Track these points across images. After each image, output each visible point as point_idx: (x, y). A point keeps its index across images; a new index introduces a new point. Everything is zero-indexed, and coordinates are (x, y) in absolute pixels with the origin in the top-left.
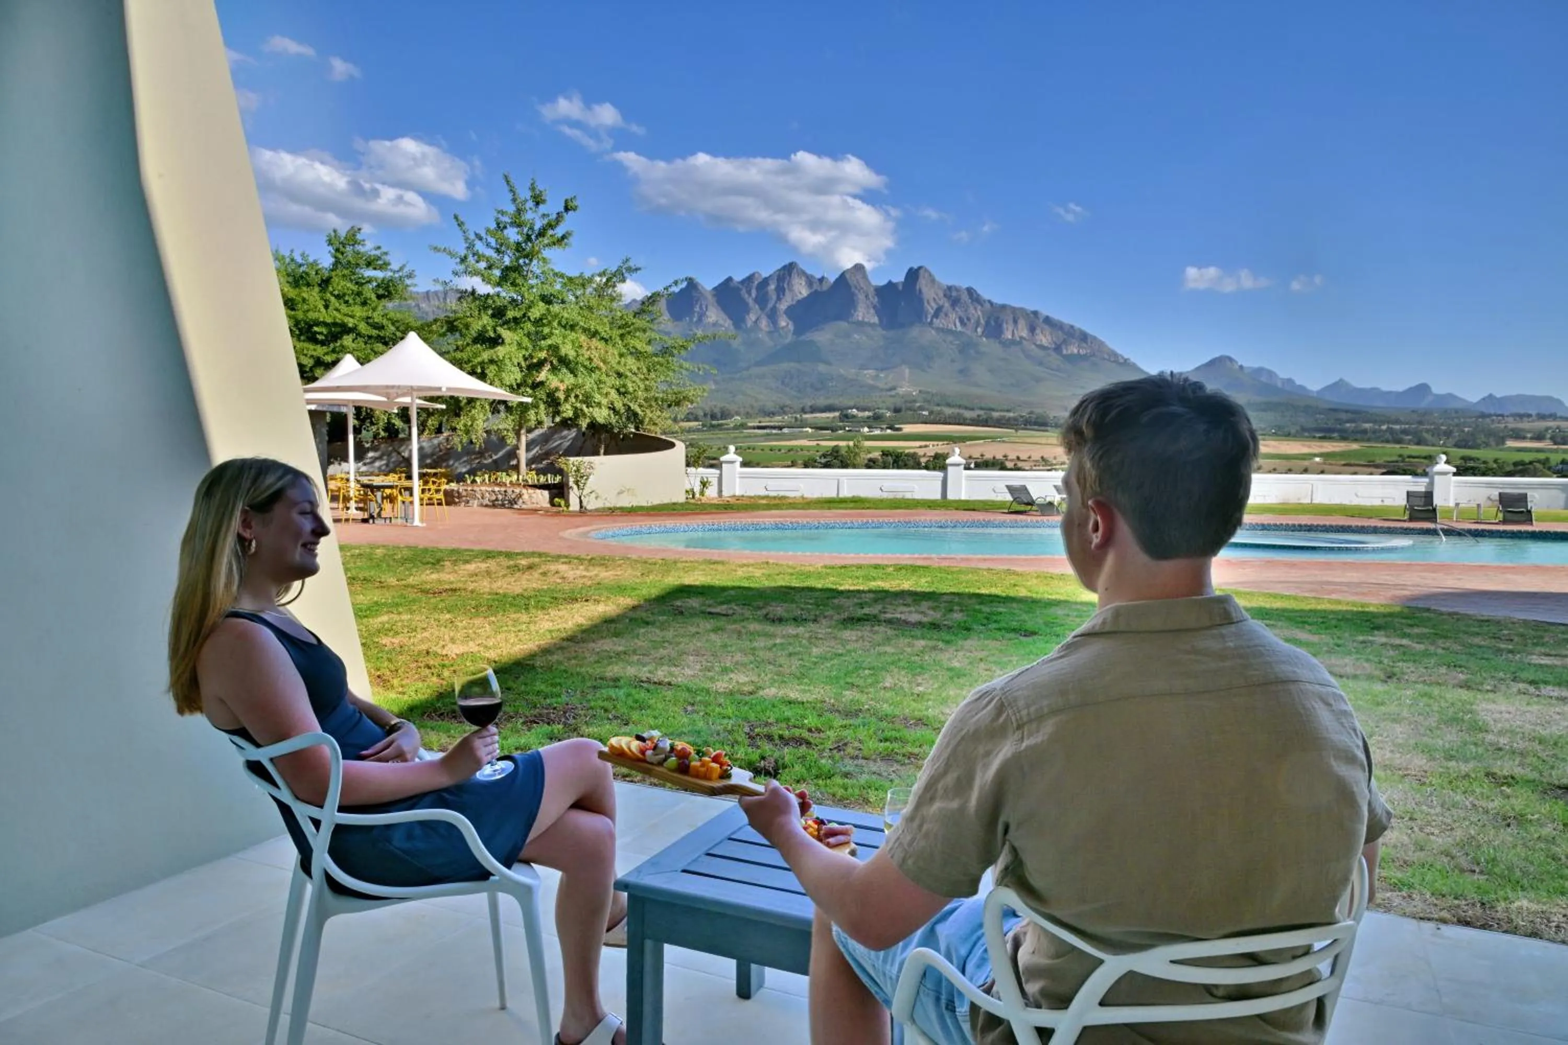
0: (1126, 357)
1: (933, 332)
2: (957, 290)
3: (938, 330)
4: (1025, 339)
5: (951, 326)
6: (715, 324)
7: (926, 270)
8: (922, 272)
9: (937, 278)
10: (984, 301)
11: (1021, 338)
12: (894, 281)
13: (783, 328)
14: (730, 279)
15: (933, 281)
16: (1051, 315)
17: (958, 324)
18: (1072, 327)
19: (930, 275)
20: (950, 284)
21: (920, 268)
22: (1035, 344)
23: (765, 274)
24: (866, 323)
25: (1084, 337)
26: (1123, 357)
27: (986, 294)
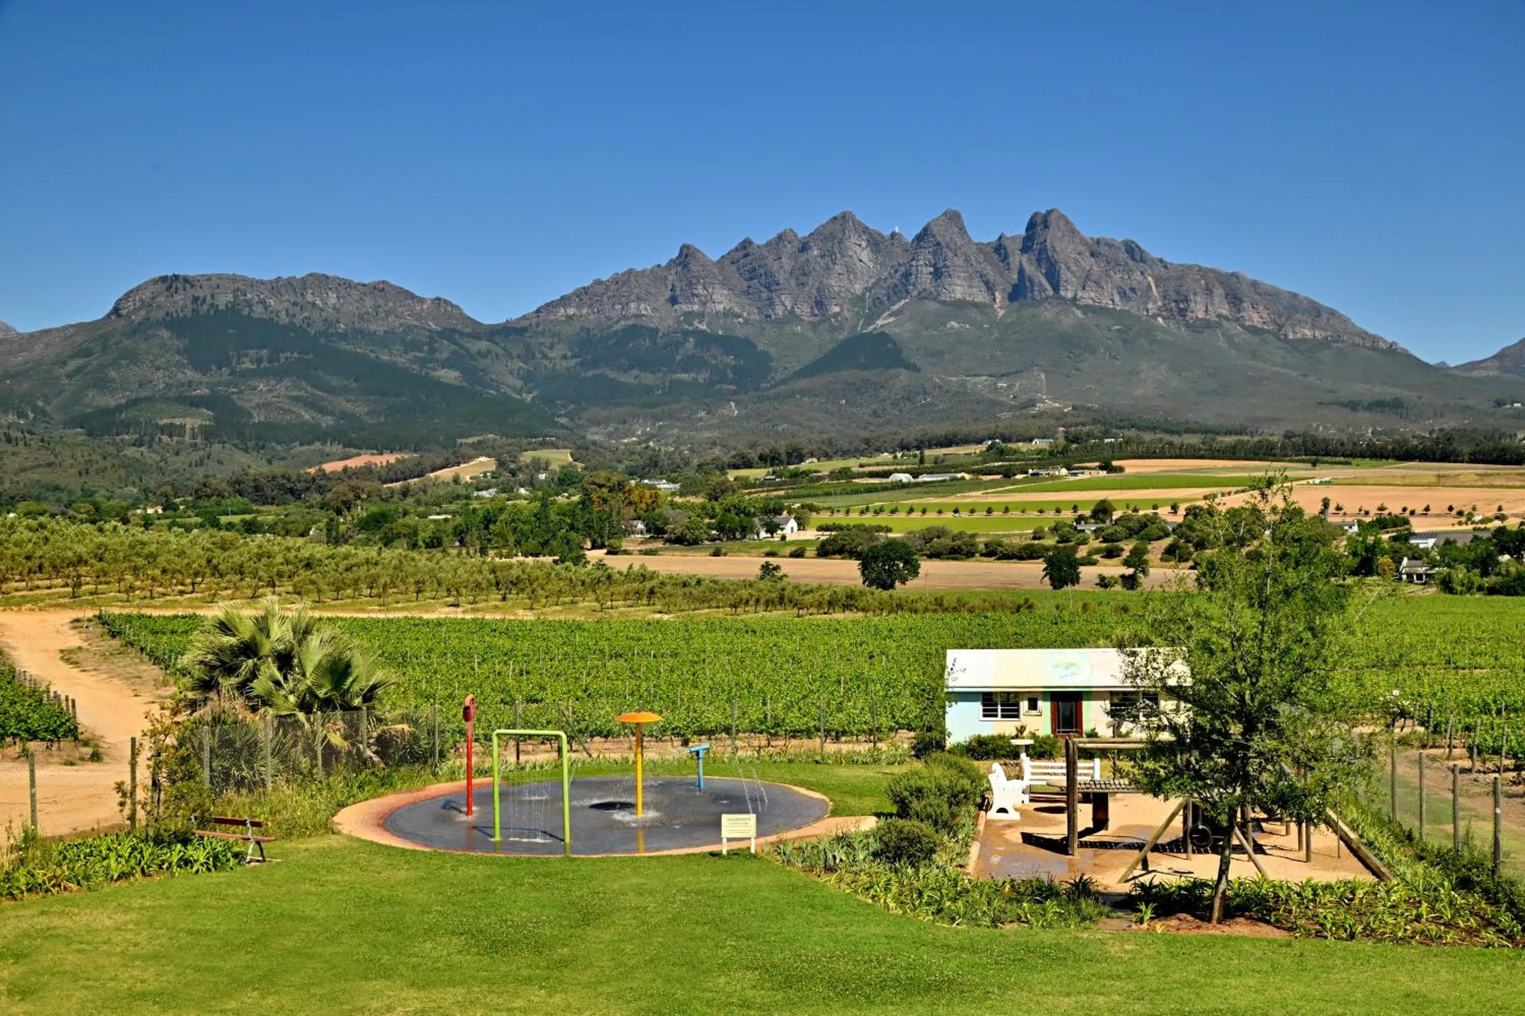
0: (1390, 340)
1: (1079, 313)
2: (1109, 245)
3: (1086, 309)
4: (1226, 318)
5: (1106, 302)
6: (727, 314)
7: (1063, 217)
8: (1053, 217)
9: (1078, 227)
10: (1152, 260)
11: (1219, 316)
12: (1009, 234)
13: (836, 315)
14: (746, 244)
15: (1073, 232)
16: (1259, 278)
17: (1117, 298)
18: (1294, 296)
19: (1068, 223)
20: (1096, 237)
21: (1049, 212)
22: (1243, 326)
23: (803, 232)
24: (969, 303)
25: (1315, 311)
26: (1385, 342)
27: (1154, 252)
